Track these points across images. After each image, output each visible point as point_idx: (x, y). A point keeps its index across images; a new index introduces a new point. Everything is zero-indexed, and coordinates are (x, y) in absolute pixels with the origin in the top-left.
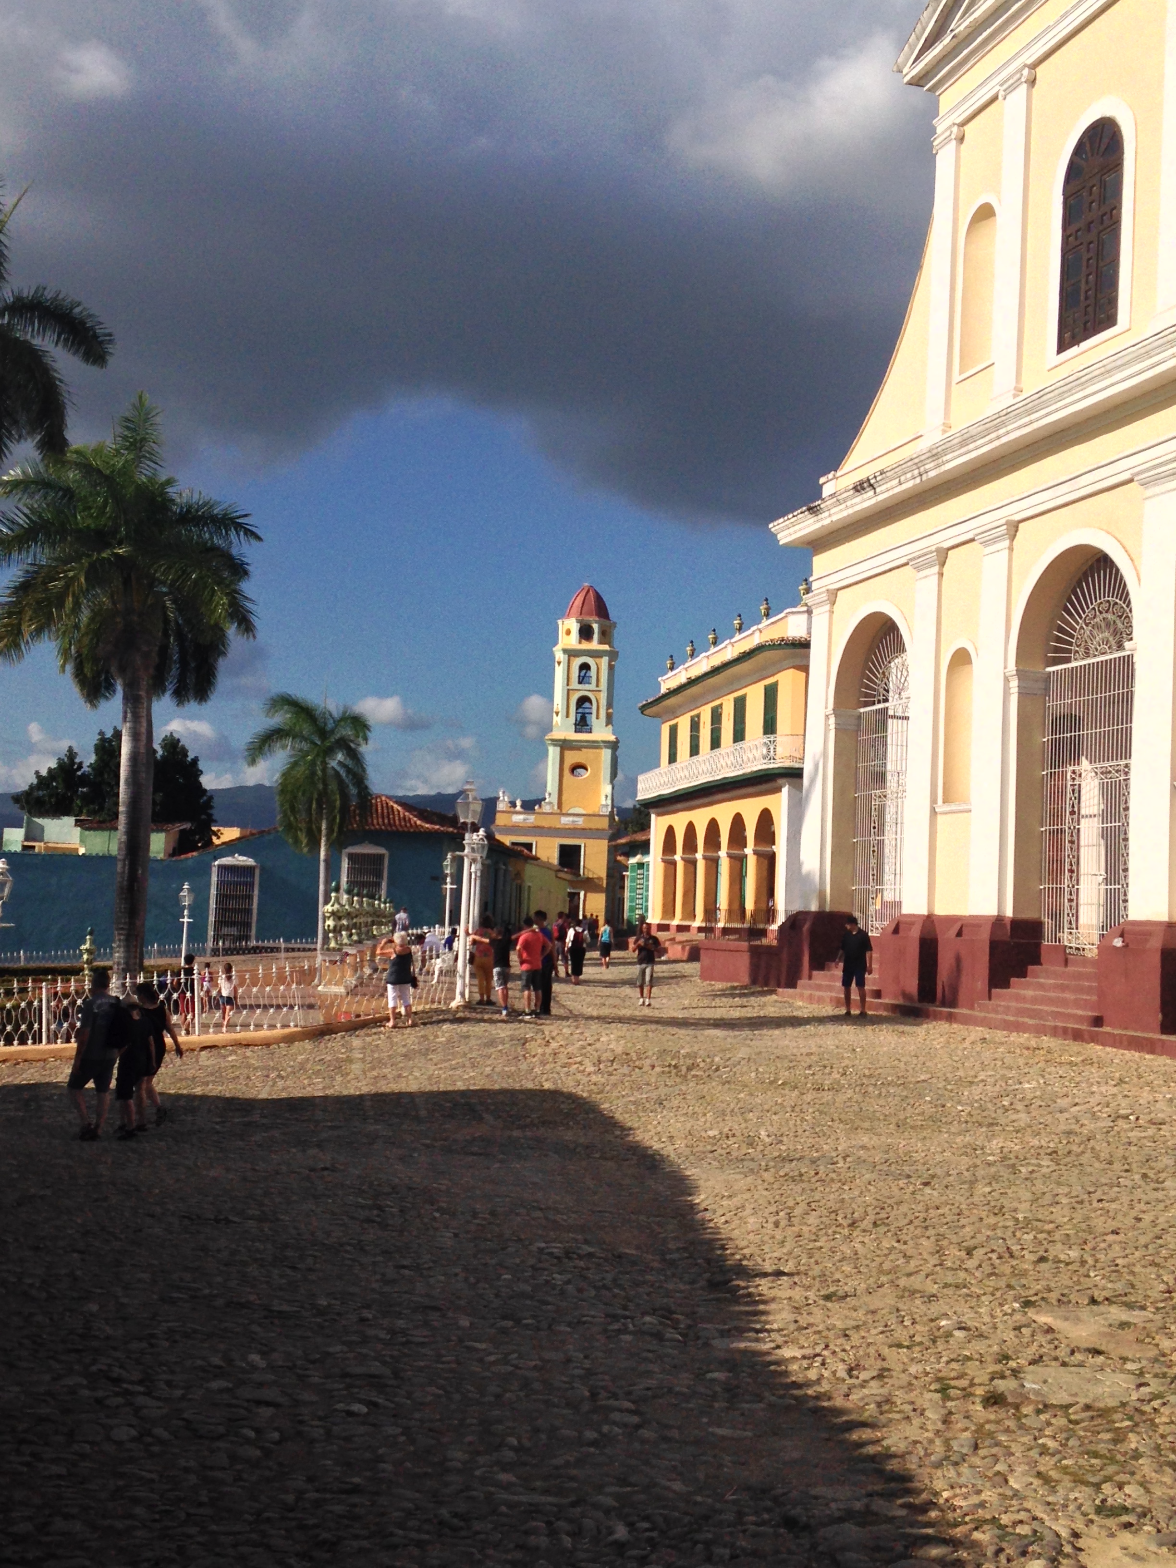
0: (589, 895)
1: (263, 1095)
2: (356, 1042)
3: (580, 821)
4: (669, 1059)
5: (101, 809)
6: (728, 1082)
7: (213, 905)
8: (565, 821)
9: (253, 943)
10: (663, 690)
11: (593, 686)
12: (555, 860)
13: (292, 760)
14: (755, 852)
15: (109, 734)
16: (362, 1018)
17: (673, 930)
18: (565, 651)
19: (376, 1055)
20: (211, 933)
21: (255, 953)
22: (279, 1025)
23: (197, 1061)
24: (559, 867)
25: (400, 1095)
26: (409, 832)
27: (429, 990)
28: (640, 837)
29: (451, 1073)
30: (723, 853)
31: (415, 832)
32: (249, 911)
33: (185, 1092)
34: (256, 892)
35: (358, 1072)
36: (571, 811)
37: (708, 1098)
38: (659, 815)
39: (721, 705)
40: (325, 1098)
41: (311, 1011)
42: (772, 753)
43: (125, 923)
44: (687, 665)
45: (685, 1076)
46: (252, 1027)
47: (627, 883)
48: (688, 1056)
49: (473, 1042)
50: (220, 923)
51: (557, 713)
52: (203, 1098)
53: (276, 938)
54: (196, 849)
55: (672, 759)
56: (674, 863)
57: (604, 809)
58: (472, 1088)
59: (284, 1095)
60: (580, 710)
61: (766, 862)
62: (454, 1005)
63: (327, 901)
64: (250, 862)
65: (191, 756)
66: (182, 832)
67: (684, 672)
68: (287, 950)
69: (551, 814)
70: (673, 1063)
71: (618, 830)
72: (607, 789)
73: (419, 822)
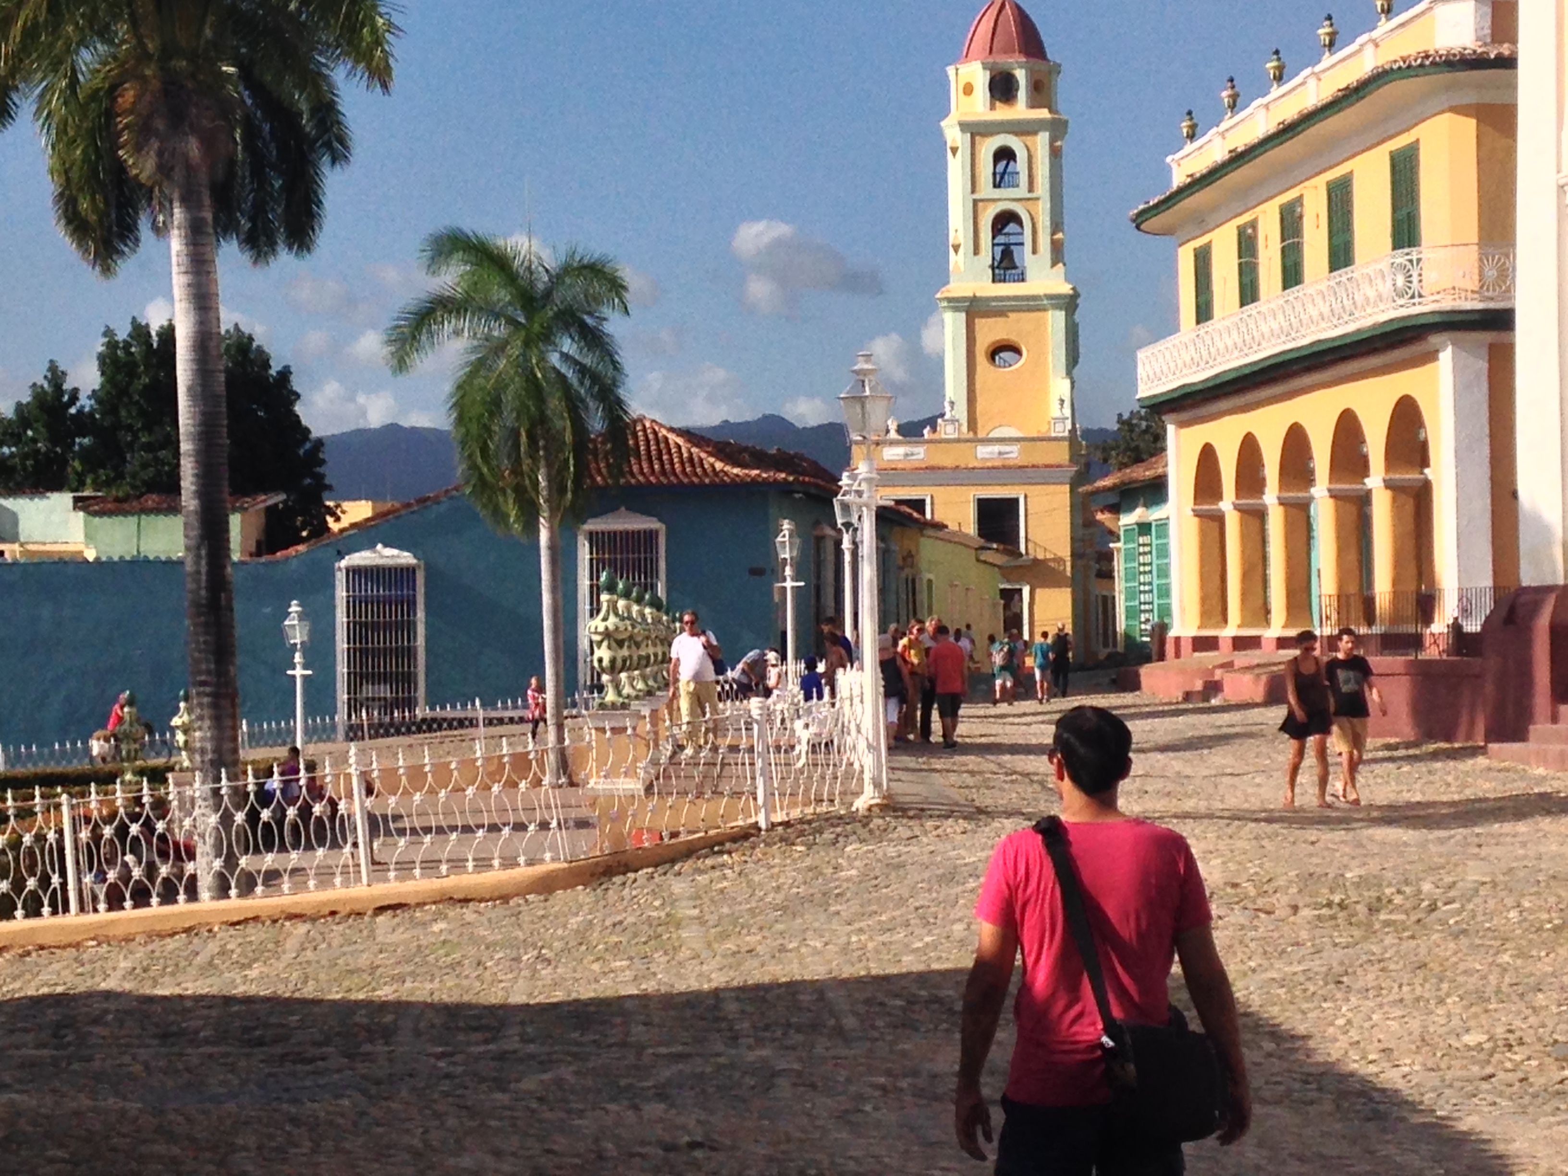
0: (1038, 591)
1: (518, 998)
2: (679, 887)
3: (1014, 453)
4: (1325, 891)
5: (120, 476)
6: (1464, 932)
7: (342, 645)
8: (984, 452)
9: (422, 712)
10: (1179, 179)
11: (1022, 191)
12: (971, 528)
13: (473, 358)
14: (1389, 485)
15: (122, 335)
16: (683, 838)
17: (1225, 646)
18: (964, 126)
19: (725, 910)
20: (343, 696)
21: (430, 730)
22: (522, 860)
23: (372, 935)
24: (982, 542)
25: (793, 988)
26: (702, 485)
27: (797, 779)
28: (1141, 473)
29: (886, 938)
30: (1320, 490)
31: (713, 484)
32: (410, 653)
33: (361, 996)
34: (421, 615)
35: (698, 946)
36: (995, 434)
37: (1435, 967)
38: (1182, 424)
39: (1300, 199)
40: (643, 998)
41: (584, 831)
42: (1415, 284)
43: (208, 672)
44: (1224, 126)
45: (1369, 925)
46: (470, 865)
47: (1119, 566)
48: (1362, 882)
49: (914, 875)
50: (356, 679)
51: (956, 248)
52: (400, 1007)
53: (466, 699)
54: (302, 541)
55: (1204, 313)
56: (1219, 519)
57: (1059, 427)
58: (935, 966)
59: (558, 996)
60: (1000, 239)
61: (1409, 506)
62: (861, 804)
63: (594, 611)
64: (406, 558)
65: (275, 369)
66: (271, 511)
67: (1218, 140)
68: (489, 722)
69: (958, 441)
70: (1337, 899)
71: (1088, 465)
72: (1061, 387)
73: (719, 465)
